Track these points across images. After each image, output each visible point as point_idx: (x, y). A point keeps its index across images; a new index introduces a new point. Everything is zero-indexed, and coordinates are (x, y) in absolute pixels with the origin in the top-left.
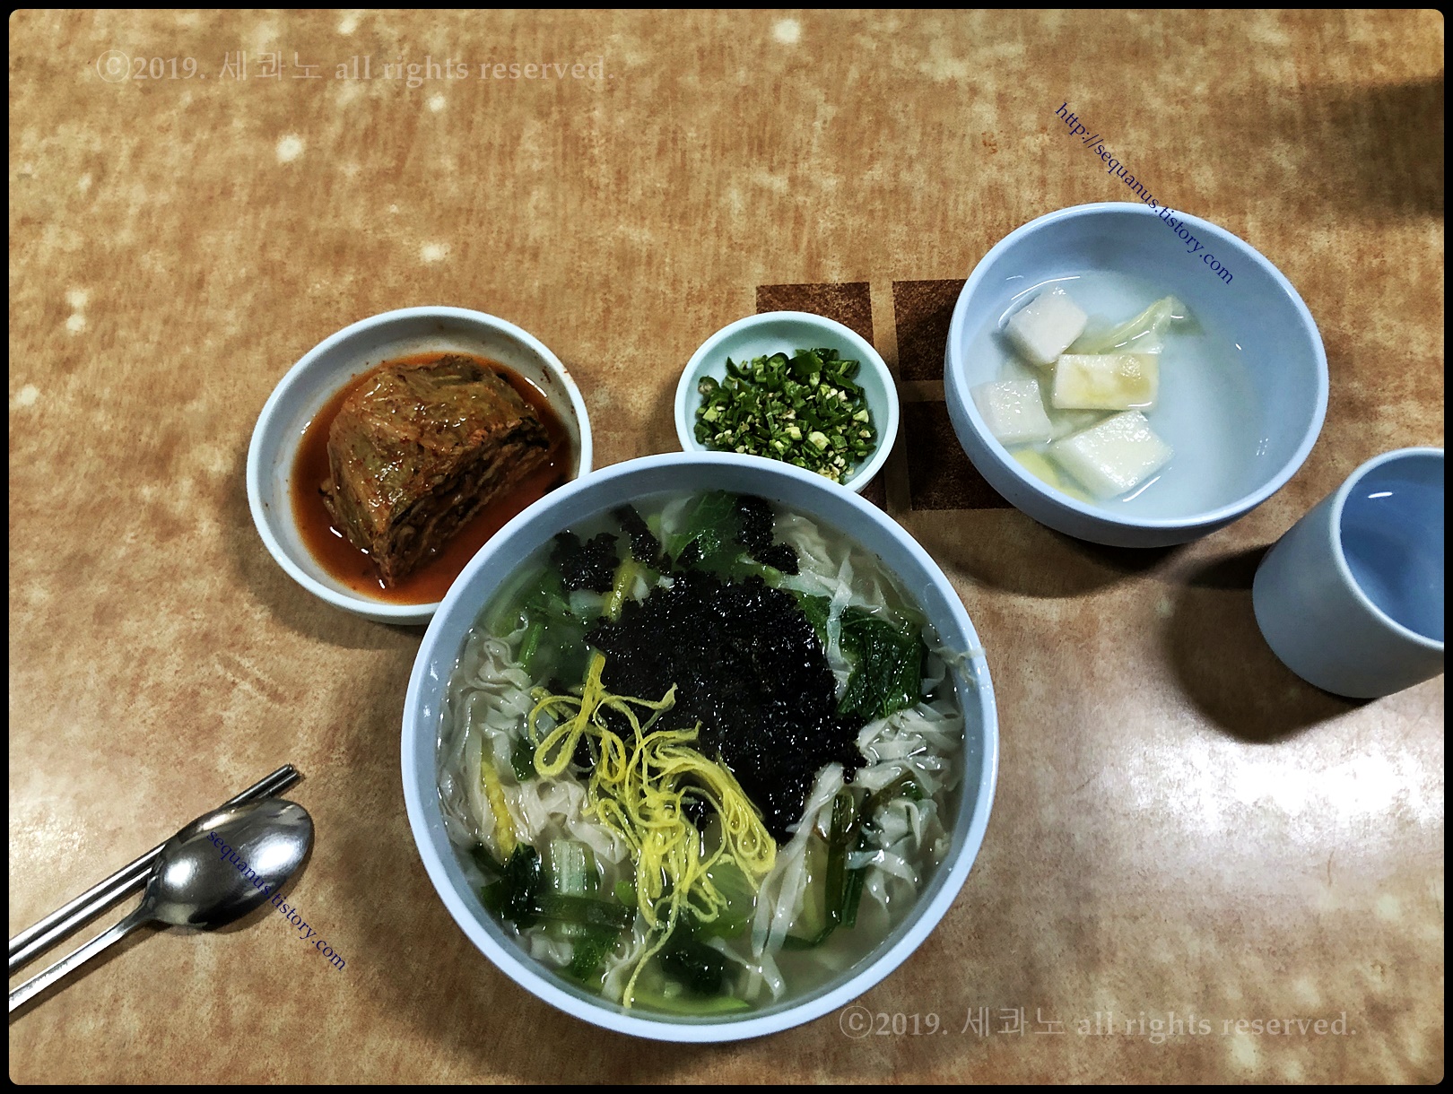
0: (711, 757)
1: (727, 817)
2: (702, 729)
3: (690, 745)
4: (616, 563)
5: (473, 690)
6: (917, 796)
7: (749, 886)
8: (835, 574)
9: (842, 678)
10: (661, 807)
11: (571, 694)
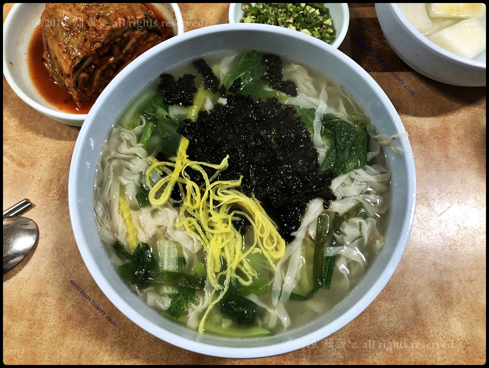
0: (248, 195)
1: (257, 228)
2: (243, 181)
3: (237, 188)
4: (195, 90)
5: (115, 158)
6: (365, 216)
7: (269, 265)
8: (317, 97)
9: (322, 152)
10: (221, 222)
11: (171, 161)
